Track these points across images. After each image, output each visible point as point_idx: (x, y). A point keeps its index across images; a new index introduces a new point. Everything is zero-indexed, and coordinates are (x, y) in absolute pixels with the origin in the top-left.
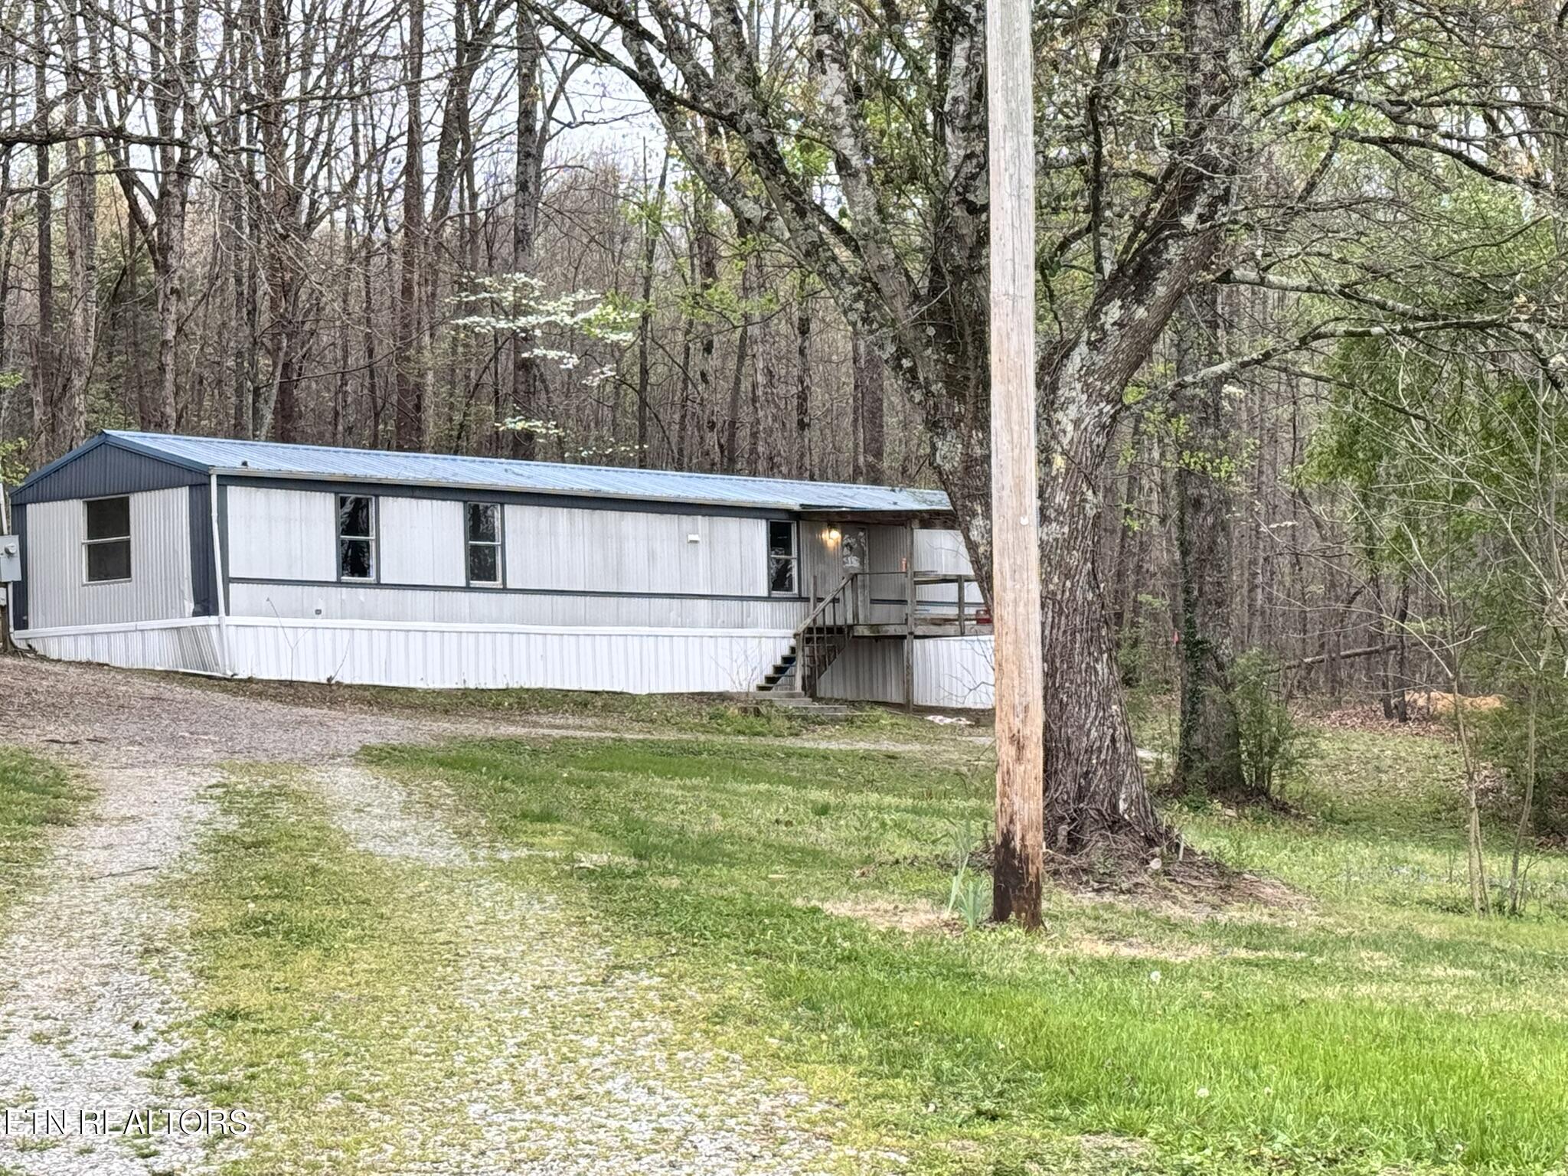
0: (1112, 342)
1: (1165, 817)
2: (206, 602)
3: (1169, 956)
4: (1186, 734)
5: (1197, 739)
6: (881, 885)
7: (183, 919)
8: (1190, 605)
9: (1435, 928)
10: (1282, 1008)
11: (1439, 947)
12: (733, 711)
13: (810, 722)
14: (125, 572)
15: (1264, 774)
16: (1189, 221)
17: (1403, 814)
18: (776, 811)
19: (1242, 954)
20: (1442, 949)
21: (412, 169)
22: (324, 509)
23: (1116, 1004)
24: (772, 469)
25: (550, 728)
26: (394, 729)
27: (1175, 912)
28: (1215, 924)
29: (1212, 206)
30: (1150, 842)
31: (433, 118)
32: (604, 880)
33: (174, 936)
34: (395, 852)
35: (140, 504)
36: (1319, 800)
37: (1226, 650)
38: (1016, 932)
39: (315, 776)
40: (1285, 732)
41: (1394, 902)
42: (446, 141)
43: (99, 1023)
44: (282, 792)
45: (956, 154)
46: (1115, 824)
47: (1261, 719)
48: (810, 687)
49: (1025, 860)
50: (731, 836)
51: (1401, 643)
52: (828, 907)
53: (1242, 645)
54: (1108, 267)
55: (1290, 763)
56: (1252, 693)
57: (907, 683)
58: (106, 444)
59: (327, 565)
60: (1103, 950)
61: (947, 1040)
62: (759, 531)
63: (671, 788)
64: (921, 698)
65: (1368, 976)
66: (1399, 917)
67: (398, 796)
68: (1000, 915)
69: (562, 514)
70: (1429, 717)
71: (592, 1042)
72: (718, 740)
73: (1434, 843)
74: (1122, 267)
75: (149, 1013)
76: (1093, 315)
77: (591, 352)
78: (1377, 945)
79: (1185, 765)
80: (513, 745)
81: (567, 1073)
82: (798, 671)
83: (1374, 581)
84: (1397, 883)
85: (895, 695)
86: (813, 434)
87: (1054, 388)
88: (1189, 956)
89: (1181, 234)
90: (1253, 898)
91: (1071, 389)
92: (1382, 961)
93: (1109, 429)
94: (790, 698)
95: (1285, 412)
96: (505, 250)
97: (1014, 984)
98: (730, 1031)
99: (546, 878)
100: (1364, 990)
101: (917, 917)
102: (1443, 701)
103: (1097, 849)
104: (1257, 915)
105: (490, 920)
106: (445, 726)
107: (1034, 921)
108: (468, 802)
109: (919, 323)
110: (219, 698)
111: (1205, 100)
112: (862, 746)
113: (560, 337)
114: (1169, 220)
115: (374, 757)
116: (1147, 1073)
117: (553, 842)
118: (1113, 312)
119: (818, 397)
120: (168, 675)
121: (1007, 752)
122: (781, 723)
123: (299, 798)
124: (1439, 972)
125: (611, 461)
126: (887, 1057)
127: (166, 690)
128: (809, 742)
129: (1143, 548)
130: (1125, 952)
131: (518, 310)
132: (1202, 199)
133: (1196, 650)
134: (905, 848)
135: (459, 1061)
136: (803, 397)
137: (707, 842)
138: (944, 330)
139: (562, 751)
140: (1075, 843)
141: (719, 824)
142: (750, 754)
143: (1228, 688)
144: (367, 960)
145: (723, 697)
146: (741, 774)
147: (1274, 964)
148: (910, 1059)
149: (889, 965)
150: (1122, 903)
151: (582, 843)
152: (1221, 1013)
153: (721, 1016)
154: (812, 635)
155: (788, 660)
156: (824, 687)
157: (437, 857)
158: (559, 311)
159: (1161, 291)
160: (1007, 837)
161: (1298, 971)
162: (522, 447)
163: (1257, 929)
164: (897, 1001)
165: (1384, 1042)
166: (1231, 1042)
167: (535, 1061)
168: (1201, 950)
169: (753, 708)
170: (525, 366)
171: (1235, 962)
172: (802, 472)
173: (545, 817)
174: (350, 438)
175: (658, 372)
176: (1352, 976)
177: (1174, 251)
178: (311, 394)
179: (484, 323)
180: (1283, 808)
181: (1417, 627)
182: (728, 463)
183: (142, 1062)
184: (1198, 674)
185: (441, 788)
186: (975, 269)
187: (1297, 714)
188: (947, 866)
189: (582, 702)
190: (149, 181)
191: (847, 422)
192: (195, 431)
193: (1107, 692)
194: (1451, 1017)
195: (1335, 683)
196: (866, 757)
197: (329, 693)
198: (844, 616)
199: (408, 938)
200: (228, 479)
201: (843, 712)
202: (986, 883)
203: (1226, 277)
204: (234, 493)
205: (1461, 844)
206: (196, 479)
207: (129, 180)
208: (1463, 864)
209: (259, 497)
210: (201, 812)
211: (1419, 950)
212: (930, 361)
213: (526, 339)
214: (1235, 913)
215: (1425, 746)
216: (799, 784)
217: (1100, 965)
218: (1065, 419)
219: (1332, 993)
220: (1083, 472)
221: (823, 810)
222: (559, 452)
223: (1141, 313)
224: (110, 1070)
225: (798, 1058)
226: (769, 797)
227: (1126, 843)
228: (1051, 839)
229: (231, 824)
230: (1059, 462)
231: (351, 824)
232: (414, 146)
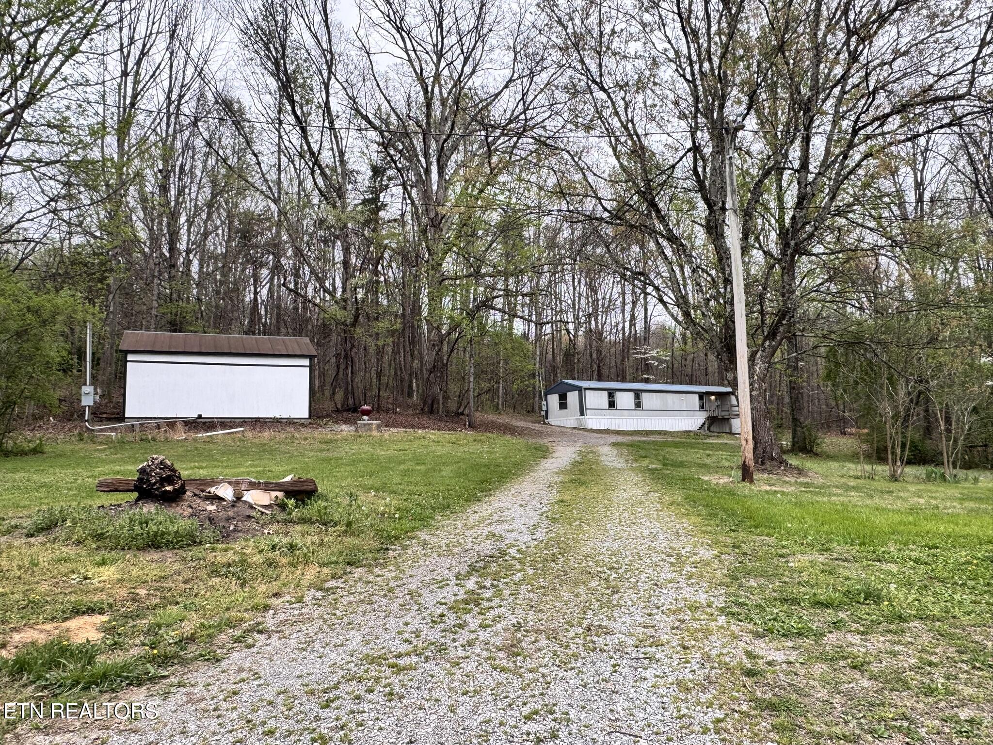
0: (767, 350)
1: (785, 457)
2: (582, 413)
3: (785, 490)
4: (793, 438)
5: (796, 439)
6: (717, 472)
7: (558, 480)
8: (793, 410)
9: (852, 483)
10: (812, 503)
11: (853, 487)
12: (692, 434)
13: (709, 437)
14: (566, 408)
15: (812, 447)
16: (784, 322)
17: (846, 456)
18: (698, 455)
19: (803, 489)
20: (854, 488)
21: (623, 328)
22: (605, 394)
23: (769, 502)
24: (700, 384)
25: (652, 438)
26: (619, 439)
27: (787, 479)
28: (796, 482)
29: (790, 319)
30: (781, 463)
31: (628, 317)
32: (652, 471)
33: (556, 483)
34: (610, 464)
35: (569, 394)
36: (825, 453)
37: (802, 420)
38: (748, 484)
39: (599, 448)
40: (816, 437)
41: (842, 476)
42: (631, 321)
43: (535, 502)
44: (591, 452)
45: (728, 310)
46: (772, 459)
47: (811, 435)
48: (709, 429)
49: (749, 467)
50: (687, 461)
51: (844, 417)
52: (703, 478)
53: (806, 419)
54: (766, 333)
55: (818, 444)
56: (809, 430)
57: (730, 428)
58: (562, 383)
59: (606, 406)
60: (768, 488)
61: (725, 511)
62: (697, 397)
63: (675, 451)
64: (733, 431)
65: (835, 495)
66: (843, 480)
67: (616, 452)
68: (743, 480)
69: (654, 394)
70: (851, 434)
71: (640, 510)
72: (688, 441)
73: (853, 462)
74: (769, 333)
75: (545, 501)
76: (763, 344)
77: (661, 362)
78: (837, 487)
79: (793, 445)
80: (644, 442)
81: (632, 517)
82: (706, 426)
83: (837, 405)
84: (844, 472)
85: (728, 431)
86: (709, 377)
87: (754, 361)
88: (789, 490)
89: (783, 325)
90: (807, 476)
91: (758, 361)
92: (839, 491)
93: (767, 369)
94: (704, 431)
95: (815, 368)
96: (642, 341)
97: (745, 496)
98: (673, 508)
99: (640, 471)
100: (834, 498)
101: (724, 480)
102: (854, 430)
103: (768, 464)
104: (808, 480)
105: (625, 480)
106: (630, 438)
107: (752, 481)
108: (630, 454)
109: (722, 348)
110: (585, 433)
111: (787, 295)
112: (720, 441)
113: (653, 358)
114: (779, 322)
115: (614, 444)
116: (774, 520)
117: (645, 463)
118: (767, 343)
119: (710, 369)
120: (575, 428)
121: (744, 443)
122: (702, 437)
123: (595, 453)
124: (853, 494)
125: (666, 383)
126: (710, 515)
127: (574, 431)
128: (708, 441)
129: (783, 399)
130: (774, 488)
131: (645, 353)
132: (787, 317)
133: (795, 420)
134: (727, 464)
135: (609, 513)
136: (706, 369)
137: (681, 462)
138: (728, 349)
139: (654, 443)
140: (763, 463)
141: (685, 458)
142: (695, 444)
143: (803, 428)
144: (595, 489)
145: (690, 431)
146: (692, 448)
147: (811, 492)
148: (716, 515)
149: (715, 492)
150: (774, 477)
151: (652, 463)
152: (796, 504)
153: (672, 504)
154: (708, 418)
155: (704, 424)
156: (712, 429)
157: (619, 466)
158: (654, 353)
159: (778, 338)
160: (745, 462)
161: (817, 494)
162: (647, 381)
163: (807, 483)
164: (715, 501)
165: (837, 512)
166: (797, 512)
167: (626, 514)
168: (793, 488)
169: (696, 434)
170: (647, 364)
171: (801, 491)
172: (706, 384)
173: (645, 457)
174: (612, 380)
175: (676, 365)
176: (830, 495)
177: (781, 329)
178: (605, 371)
179: (639, 356)
180: (816, 454)
181: (847, 414)
182: (691, 383)
183: (539, 512)
184: (796, 425)
185: (625, 451)
186: (733, 336)
187: (820, 434)
188: (732, 468)
189: (659, 433)
190: (572, 332)
191: (716, 375)
192: (582, 379)
193: (769, 429)
194: (856, 506)
195: (829, 427)
196: (721, 444)
197: (607, 432)
198: (716, 414)
199: (606, 484)
200: (586, 389)
201: (716, 434)
202: (740, 473)
203: (794, 335)
204: (587, 392)
205: (859, 462)
206: (580, 389)
207: (568, 332)
208: (859, 467)
209: (592, 392)
210: (574, 456)
211: (848, 488)
212: (725, 356)
213: (647, 359)
214: (802, 479)
215: (850, 441)
216: (704, 450)
217: (767, 492)
218: (757, 368)
219: (825, 499)
220: (762, 379)
221: (709, 455)
222: (655, 382)
223: (774, 343)
224: (532, 513)
225: (688, 514)
226: (697, 453)
227: (775, 463)
228: (756, 462)
229: (578, 459)
230: (756, 377)
231: (603, 458)
232: (624, 322)
